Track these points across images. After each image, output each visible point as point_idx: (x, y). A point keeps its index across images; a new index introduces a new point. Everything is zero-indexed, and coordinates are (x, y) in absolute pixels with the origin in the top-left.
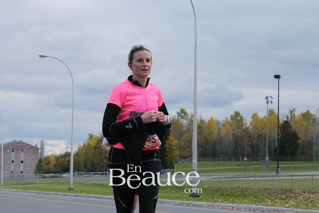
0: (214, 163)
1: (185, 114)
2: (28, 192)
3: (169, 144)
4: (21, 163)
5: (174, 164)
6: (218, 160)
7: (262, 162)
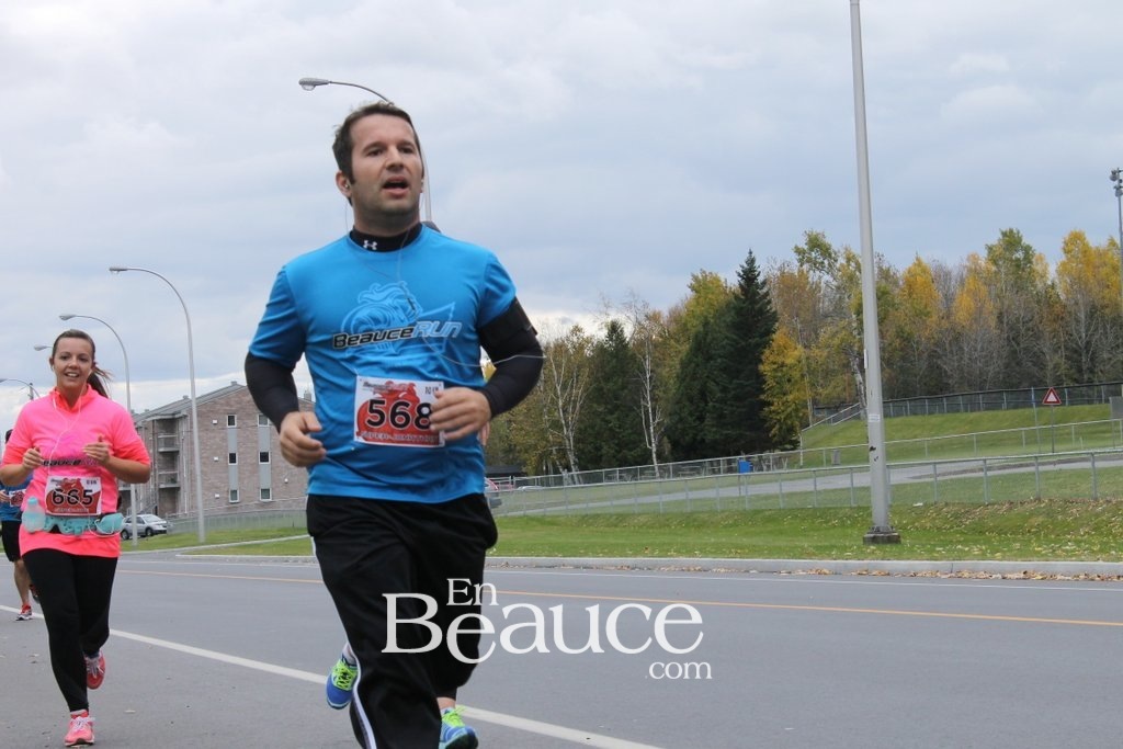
0: (936, 419)
1: (826, 251)
2: (296, 561)
3: (774, 363)
4: (262, 461)
5: (796, 433)
6: (954, 409)
7: (1110, 405)
